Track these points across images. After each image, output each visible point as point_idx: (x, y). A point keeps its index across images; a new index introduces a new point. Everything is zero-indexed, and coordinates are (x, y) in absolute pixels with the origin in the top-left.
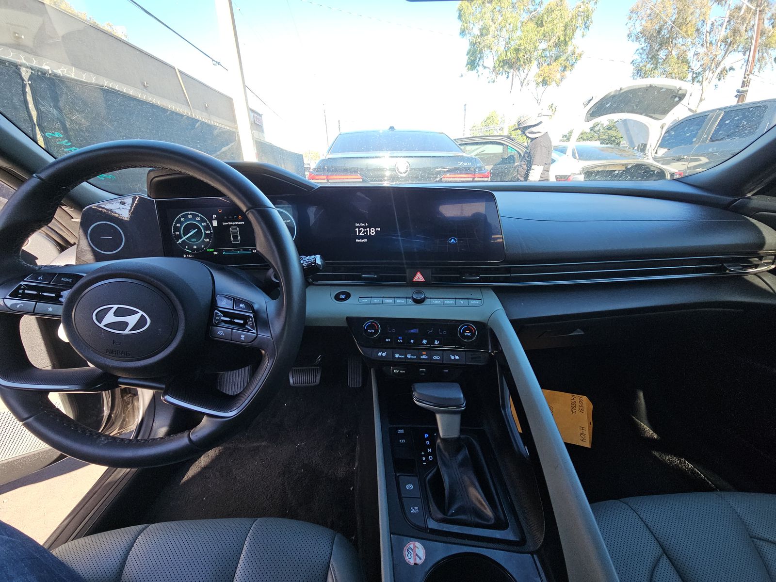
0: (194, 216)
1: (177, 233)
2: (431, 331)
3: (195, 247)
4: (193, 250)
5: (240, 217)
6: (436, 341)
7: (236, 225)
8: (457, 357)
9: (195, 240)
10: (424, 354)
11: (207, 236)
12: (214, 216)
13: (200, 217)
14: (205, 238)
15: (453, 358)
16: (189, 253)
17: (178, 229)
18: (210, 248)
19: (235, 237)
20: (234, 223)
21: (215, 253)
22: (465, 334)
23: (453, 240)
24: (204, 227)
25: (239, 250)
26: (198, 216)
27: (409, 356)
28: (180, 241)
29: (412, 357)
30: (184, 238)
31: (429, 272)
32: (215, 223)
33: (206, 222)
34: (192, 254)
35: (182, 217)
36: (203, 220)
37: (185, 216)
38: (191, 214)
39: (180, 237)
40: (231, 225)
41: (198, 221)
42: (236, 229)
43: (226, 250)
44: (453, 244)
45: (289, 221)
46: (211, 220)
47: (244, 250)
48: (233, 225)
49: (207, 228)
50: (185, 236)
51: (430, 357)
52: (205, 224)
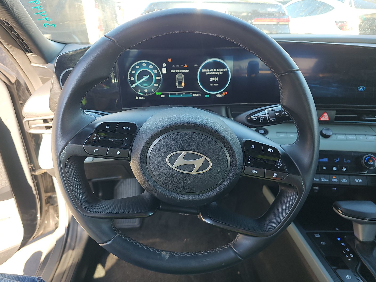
0: (148, 64)
1: (132, 79)
2: (338, 160)
3: (146, 91)
4: (144, 93)
5: (186, 66)
6: (344, 168)
7: (181, 73)
8: (360, 181)
9: (147, 85)
10: (334, 178)
11: (157, 81)
12: (165, 65)
13: (153, 65)
14: (155, 83)
15: (357, 181)
16: (141, 96)
17: (132, 75)
18: (158, 92)
19: (180, 83)
20: (180, 71)
21: (162, 96)
22: (369, 163)
23: (361, 89)
24: (155, 74)
25: (182, 94)
26: (151, 64)
27: (323, 180)
28: (134, 85)
29: (325, 180)
30: (138, 83)
31: (334, 113)
32: (164, 71)
33: (157, 69)
34: (143, 96)
35: (137, 65)
36: (155, 68)
37: (140, 64)
38: (145, 62)
39: (134, 82)
40: (178, 73)
41: (150, 69)
42: (182, 76)
43: (171, 94)
44: (361, 92)
45: (225, 70)
46: (161, 68)
47: (186, 93)
48: (179, 73)
49: (158, 75)
50: (138, 81)
51: (340, 180)
52: (156, 71)
